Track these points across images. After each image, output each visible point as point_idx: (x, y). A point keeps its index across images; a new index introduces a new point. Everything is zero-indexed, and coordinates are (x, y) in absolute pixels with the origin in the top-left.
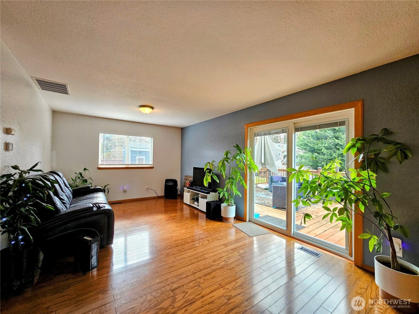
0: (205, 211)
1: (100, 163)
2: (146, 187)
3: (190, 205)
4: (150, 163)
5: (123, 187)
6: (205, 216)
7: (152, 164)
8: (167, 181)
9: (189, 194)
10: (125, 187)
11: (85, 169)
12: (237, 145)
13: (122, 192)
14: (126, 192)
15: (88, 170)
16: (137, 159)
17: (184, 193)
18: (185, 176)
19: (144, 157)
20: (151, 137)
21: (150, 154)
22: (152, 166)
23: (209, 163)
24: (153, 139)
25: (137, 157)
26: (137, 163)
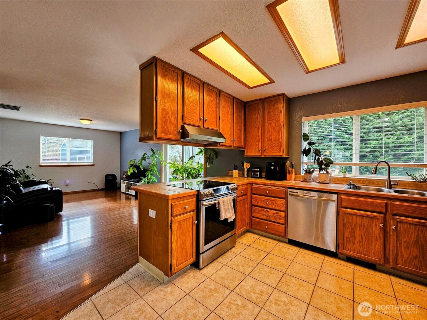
0: (134, 195)
1: (41, 161)
2: (88, 181)
3: (125, 193)
4: (91, 162)
5: (65, 181)
6: (134, 198)
7: (93, 162)
8: (107, 176)
9: (125, 185)
10: (67, 182)
11: (27, 167)
12: (152, 149)
13: (65, 186)
14: (68, 185)
15: (30, 167)
16: (77, 158)
17: (121, 184)
18: (124, 172)
19: (85, 156)
20: (91, 140)
21: (91, 153)
22: (93, 164)
23: (132, 161)
24: (93, 141)
25: (78, 156)
26: (77, 162)
